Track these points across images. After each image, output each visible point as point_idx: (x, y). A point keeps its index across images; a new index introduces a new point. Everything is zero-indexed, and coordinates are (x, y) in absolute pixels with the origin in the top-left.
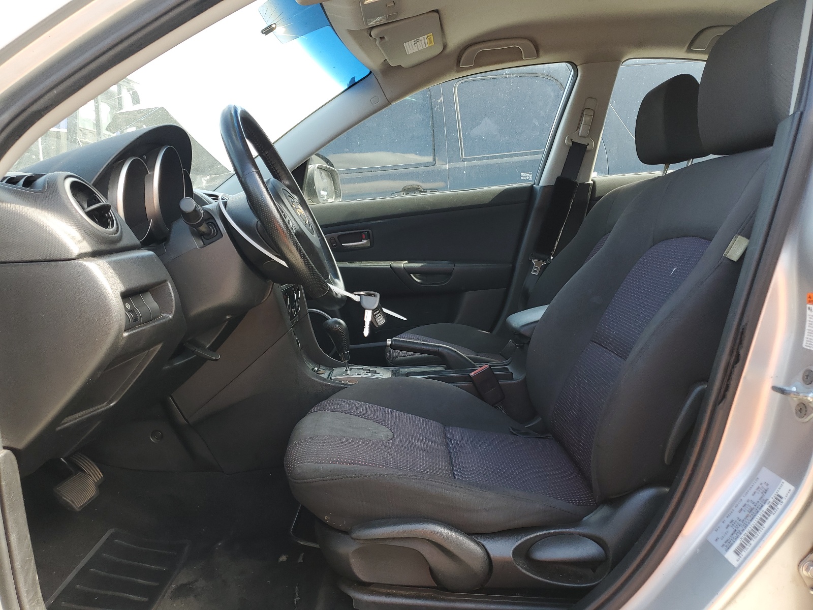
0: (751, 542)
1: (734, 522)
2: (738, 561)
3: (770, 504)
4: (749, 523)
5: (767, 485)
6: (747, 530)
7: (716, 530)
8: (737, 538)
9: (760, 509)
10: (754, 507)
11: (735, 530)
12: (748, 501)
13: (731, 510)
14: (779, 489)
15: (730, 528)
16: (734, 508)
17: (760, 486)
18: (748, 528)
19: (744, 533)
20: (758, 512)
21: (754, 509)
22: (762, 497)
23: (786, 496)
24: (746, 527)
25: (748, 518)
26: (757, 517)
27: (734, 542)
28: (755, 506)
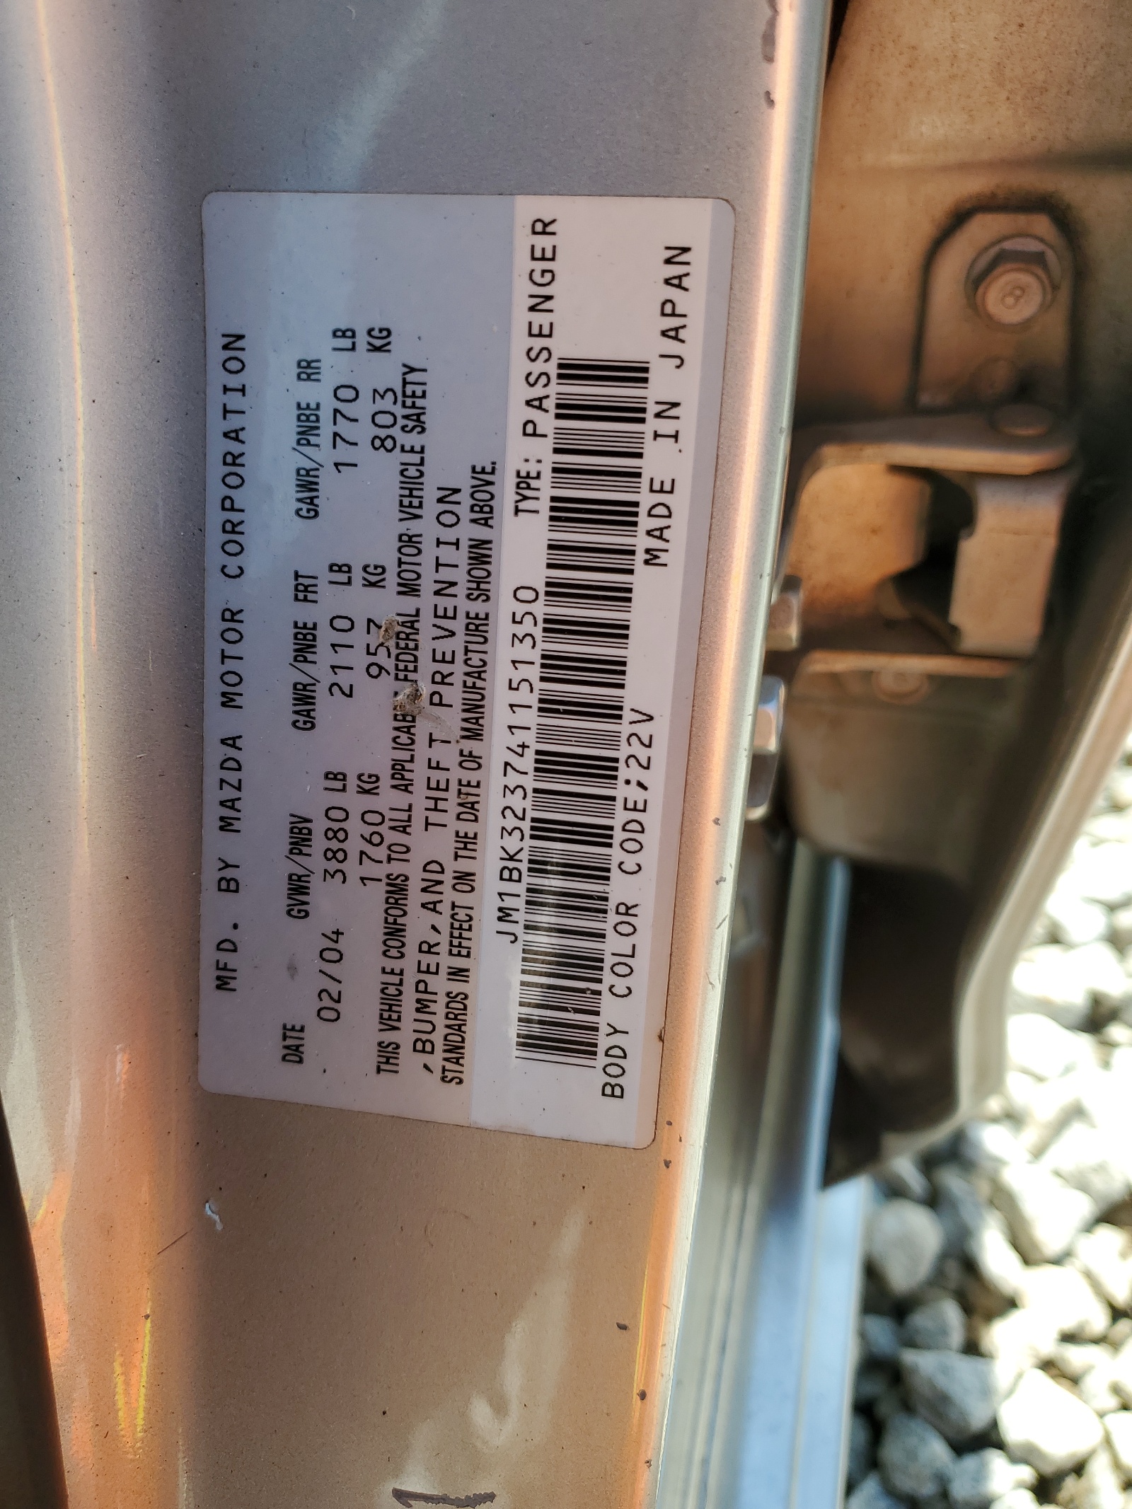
0: (619, 889)
1: (319, 826)
2: (613, 1091)
3: (546, 489)
4: (471, 760)
5: (381, 341)
6: (491, 820)
7: (223, 984)
8: (461, 928)
9: (480, 589)
10: (409, 604)
11: (397, 889)
12: (304, 590)
13: (214, 753)
14: (540, 304)
15: (322, 895)
16: (219, 722)
17: (319, 393)
18: (492, 801)
19: (488, 863)
20: (478, 627)
21: (426, 624)
22: (411, 486)
23: (673, 334)
24: (470, 809)
25: (422, 729)
26: (500, 672)
27: (458, 974)
28: (409, 588)
